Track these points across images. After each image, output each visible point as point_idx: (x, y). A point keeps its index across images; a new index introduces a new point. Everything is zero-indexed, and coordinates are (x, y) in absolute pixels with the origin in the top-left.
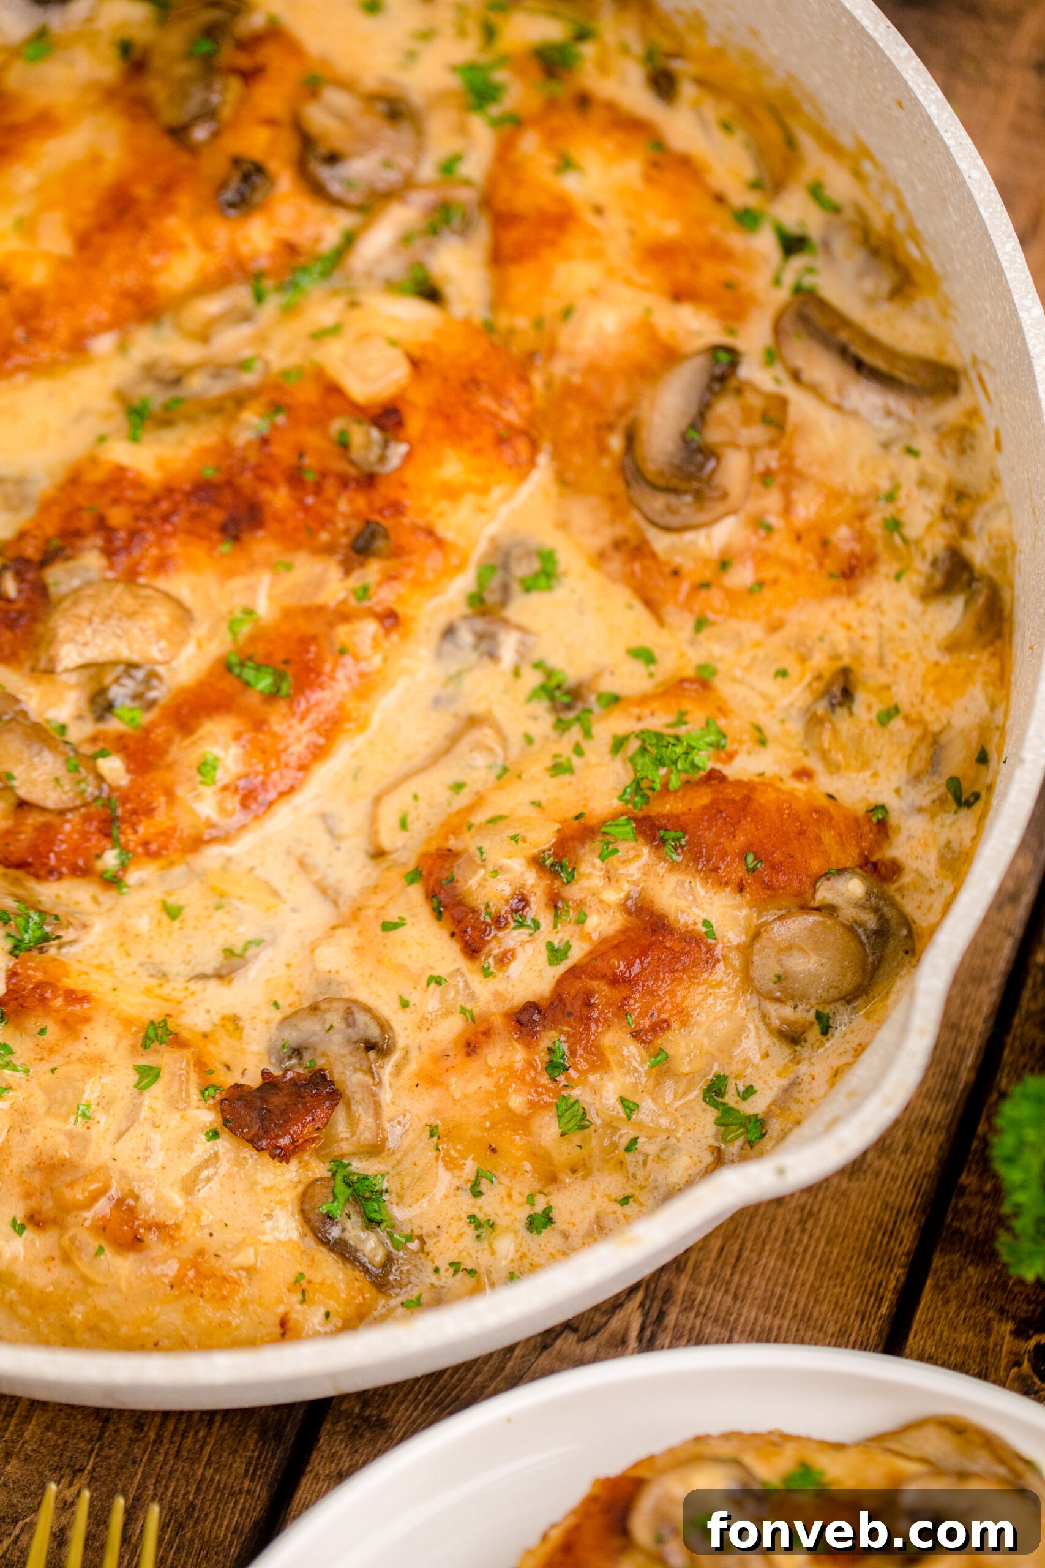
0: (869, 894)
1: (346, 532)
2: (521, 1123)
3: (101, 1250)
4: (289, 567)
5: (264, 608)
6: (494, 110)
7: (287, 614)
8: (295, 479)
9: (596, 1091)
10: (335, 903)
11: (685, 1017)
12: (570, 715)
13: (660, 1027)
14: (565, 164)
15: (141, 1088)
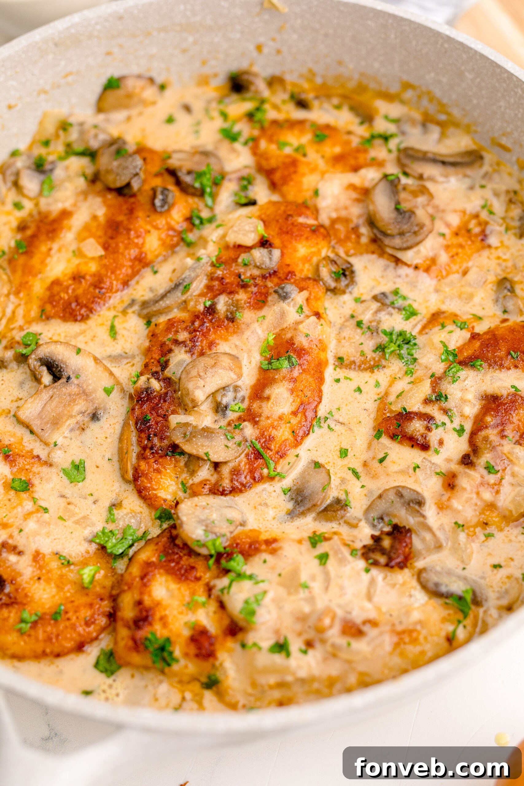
3: (349, 644)
6: (242, 139)
14: (281, 145)
15: (323, 564)
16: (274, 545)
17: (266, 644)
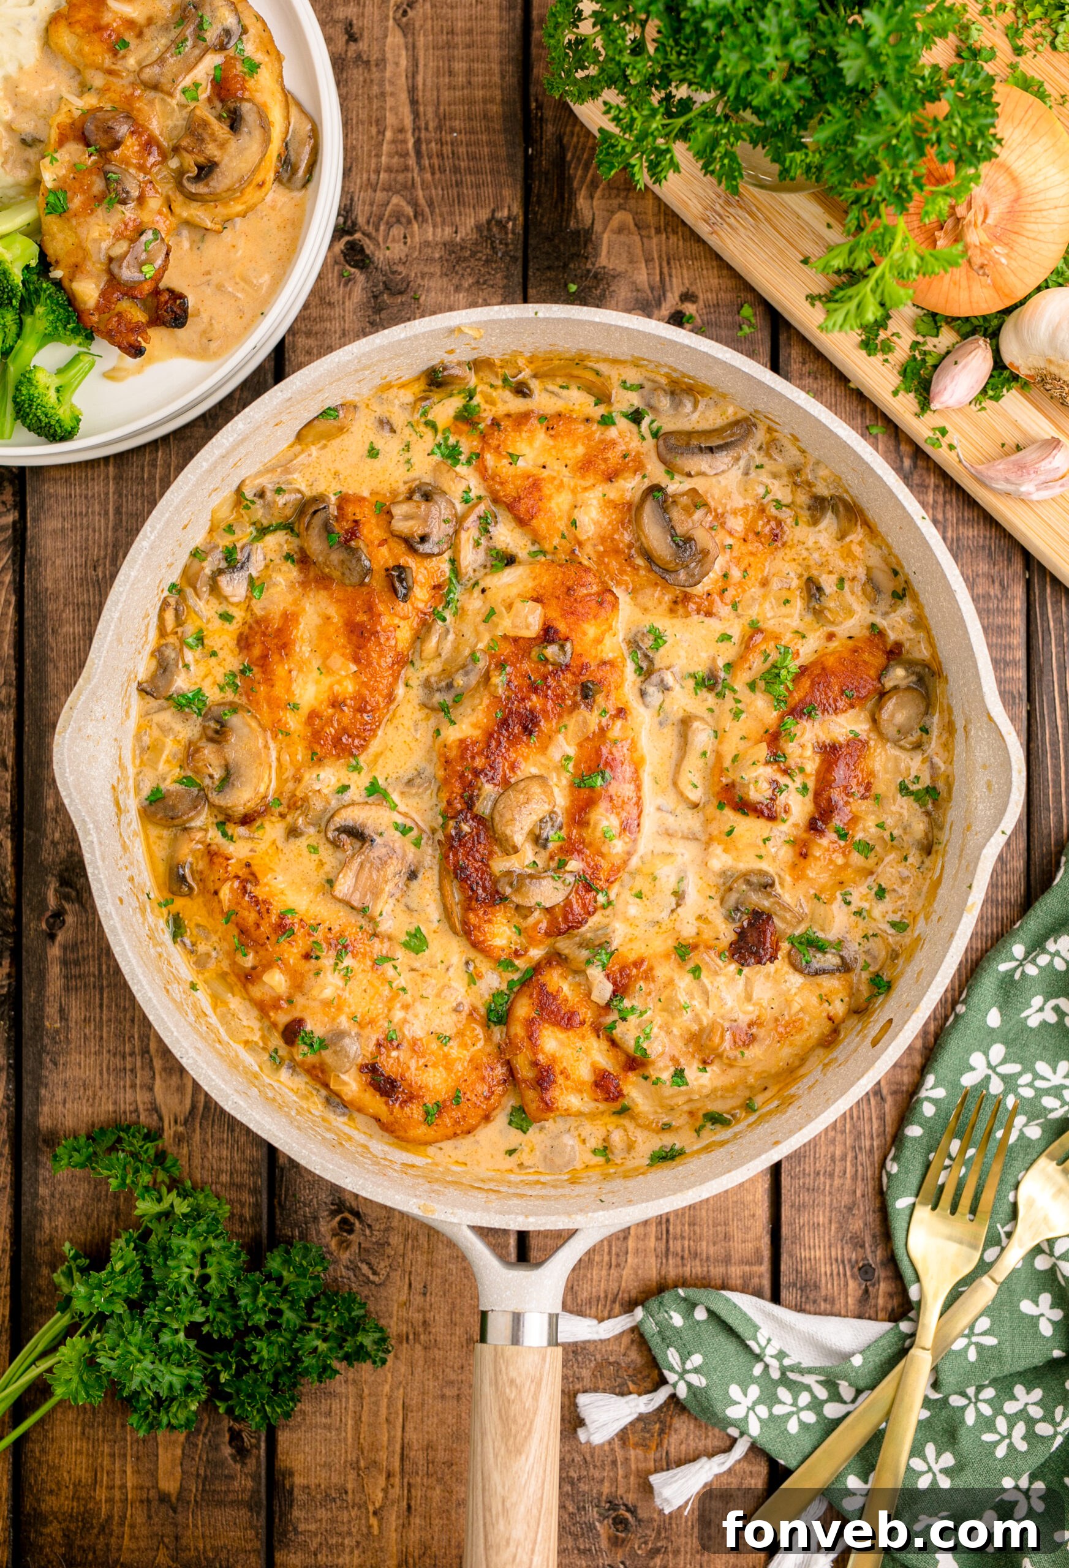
0: (906, 670)
1: (575, 694)
2: (846, 865)
3: (742, 1053)
4: (566, 727)
5: (571, 751)
6: (463, 458)
7: (580, 745)
8: (534, 688)
9: (864, 830)
10: (697, 839)
11: (871, 774)
12: (719, 688)
13: (868, 787)
14: (513, 458)
15: (697, 978)
16: (644, 967)
17: (666, 1076)
